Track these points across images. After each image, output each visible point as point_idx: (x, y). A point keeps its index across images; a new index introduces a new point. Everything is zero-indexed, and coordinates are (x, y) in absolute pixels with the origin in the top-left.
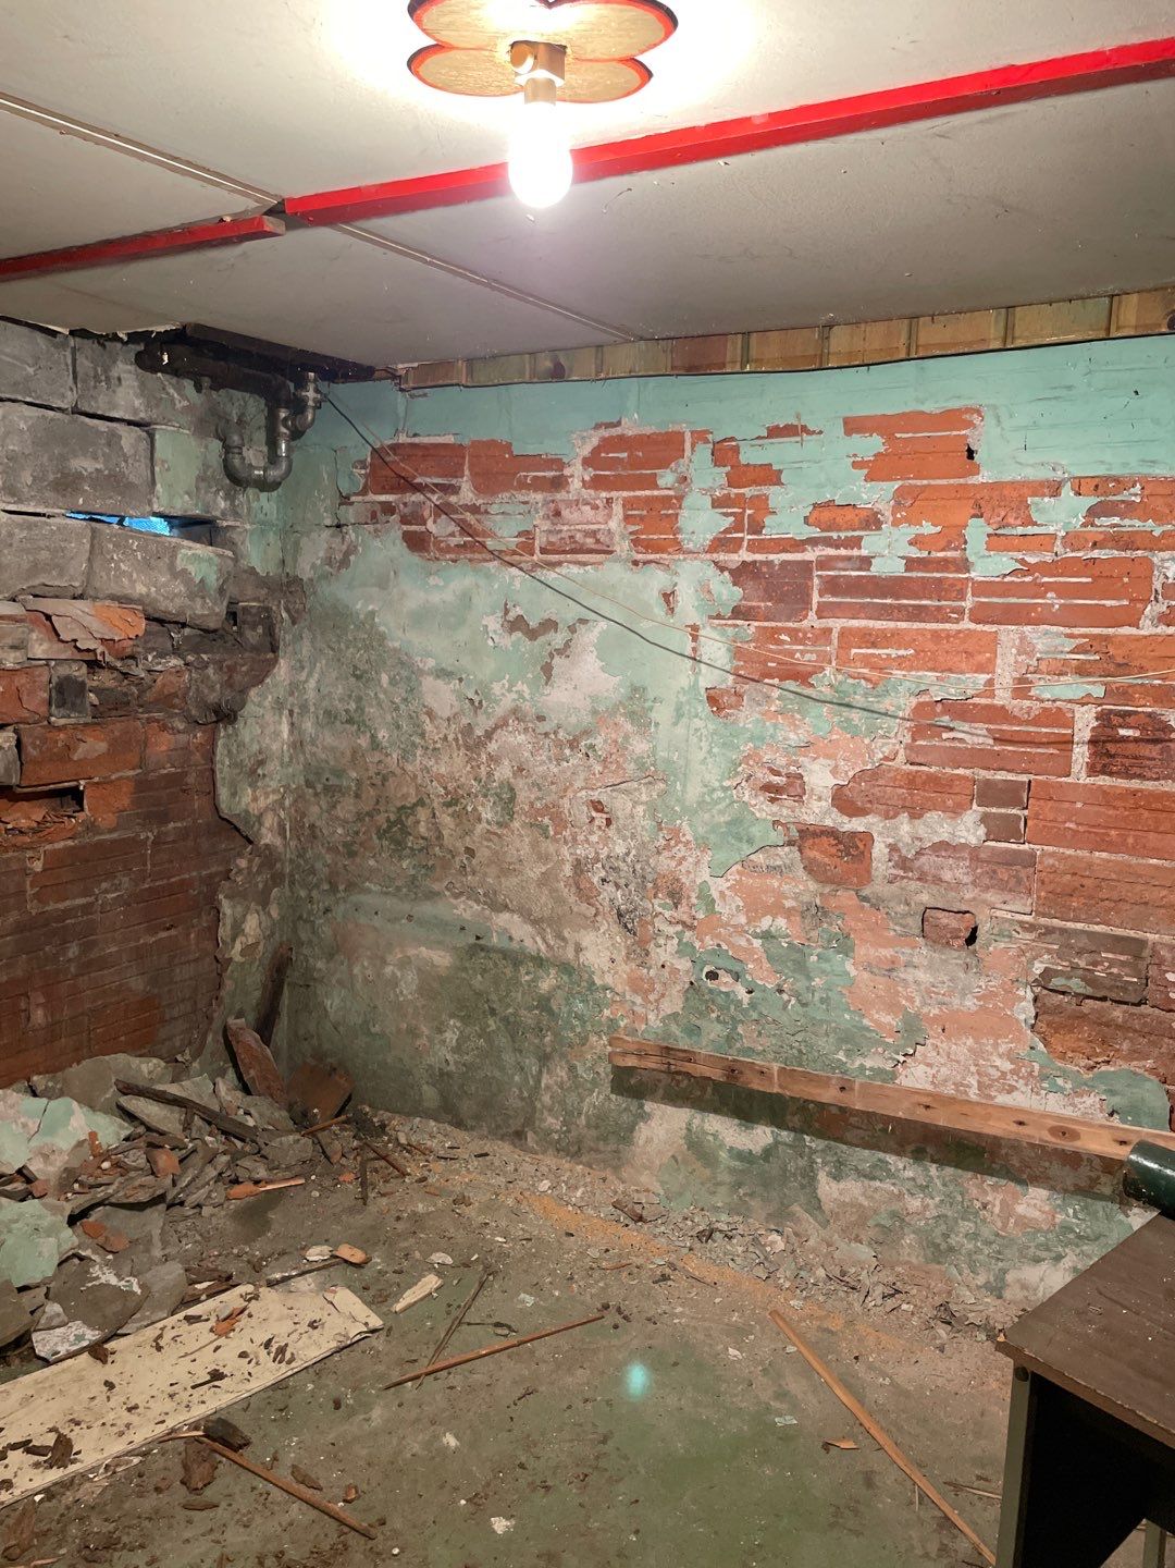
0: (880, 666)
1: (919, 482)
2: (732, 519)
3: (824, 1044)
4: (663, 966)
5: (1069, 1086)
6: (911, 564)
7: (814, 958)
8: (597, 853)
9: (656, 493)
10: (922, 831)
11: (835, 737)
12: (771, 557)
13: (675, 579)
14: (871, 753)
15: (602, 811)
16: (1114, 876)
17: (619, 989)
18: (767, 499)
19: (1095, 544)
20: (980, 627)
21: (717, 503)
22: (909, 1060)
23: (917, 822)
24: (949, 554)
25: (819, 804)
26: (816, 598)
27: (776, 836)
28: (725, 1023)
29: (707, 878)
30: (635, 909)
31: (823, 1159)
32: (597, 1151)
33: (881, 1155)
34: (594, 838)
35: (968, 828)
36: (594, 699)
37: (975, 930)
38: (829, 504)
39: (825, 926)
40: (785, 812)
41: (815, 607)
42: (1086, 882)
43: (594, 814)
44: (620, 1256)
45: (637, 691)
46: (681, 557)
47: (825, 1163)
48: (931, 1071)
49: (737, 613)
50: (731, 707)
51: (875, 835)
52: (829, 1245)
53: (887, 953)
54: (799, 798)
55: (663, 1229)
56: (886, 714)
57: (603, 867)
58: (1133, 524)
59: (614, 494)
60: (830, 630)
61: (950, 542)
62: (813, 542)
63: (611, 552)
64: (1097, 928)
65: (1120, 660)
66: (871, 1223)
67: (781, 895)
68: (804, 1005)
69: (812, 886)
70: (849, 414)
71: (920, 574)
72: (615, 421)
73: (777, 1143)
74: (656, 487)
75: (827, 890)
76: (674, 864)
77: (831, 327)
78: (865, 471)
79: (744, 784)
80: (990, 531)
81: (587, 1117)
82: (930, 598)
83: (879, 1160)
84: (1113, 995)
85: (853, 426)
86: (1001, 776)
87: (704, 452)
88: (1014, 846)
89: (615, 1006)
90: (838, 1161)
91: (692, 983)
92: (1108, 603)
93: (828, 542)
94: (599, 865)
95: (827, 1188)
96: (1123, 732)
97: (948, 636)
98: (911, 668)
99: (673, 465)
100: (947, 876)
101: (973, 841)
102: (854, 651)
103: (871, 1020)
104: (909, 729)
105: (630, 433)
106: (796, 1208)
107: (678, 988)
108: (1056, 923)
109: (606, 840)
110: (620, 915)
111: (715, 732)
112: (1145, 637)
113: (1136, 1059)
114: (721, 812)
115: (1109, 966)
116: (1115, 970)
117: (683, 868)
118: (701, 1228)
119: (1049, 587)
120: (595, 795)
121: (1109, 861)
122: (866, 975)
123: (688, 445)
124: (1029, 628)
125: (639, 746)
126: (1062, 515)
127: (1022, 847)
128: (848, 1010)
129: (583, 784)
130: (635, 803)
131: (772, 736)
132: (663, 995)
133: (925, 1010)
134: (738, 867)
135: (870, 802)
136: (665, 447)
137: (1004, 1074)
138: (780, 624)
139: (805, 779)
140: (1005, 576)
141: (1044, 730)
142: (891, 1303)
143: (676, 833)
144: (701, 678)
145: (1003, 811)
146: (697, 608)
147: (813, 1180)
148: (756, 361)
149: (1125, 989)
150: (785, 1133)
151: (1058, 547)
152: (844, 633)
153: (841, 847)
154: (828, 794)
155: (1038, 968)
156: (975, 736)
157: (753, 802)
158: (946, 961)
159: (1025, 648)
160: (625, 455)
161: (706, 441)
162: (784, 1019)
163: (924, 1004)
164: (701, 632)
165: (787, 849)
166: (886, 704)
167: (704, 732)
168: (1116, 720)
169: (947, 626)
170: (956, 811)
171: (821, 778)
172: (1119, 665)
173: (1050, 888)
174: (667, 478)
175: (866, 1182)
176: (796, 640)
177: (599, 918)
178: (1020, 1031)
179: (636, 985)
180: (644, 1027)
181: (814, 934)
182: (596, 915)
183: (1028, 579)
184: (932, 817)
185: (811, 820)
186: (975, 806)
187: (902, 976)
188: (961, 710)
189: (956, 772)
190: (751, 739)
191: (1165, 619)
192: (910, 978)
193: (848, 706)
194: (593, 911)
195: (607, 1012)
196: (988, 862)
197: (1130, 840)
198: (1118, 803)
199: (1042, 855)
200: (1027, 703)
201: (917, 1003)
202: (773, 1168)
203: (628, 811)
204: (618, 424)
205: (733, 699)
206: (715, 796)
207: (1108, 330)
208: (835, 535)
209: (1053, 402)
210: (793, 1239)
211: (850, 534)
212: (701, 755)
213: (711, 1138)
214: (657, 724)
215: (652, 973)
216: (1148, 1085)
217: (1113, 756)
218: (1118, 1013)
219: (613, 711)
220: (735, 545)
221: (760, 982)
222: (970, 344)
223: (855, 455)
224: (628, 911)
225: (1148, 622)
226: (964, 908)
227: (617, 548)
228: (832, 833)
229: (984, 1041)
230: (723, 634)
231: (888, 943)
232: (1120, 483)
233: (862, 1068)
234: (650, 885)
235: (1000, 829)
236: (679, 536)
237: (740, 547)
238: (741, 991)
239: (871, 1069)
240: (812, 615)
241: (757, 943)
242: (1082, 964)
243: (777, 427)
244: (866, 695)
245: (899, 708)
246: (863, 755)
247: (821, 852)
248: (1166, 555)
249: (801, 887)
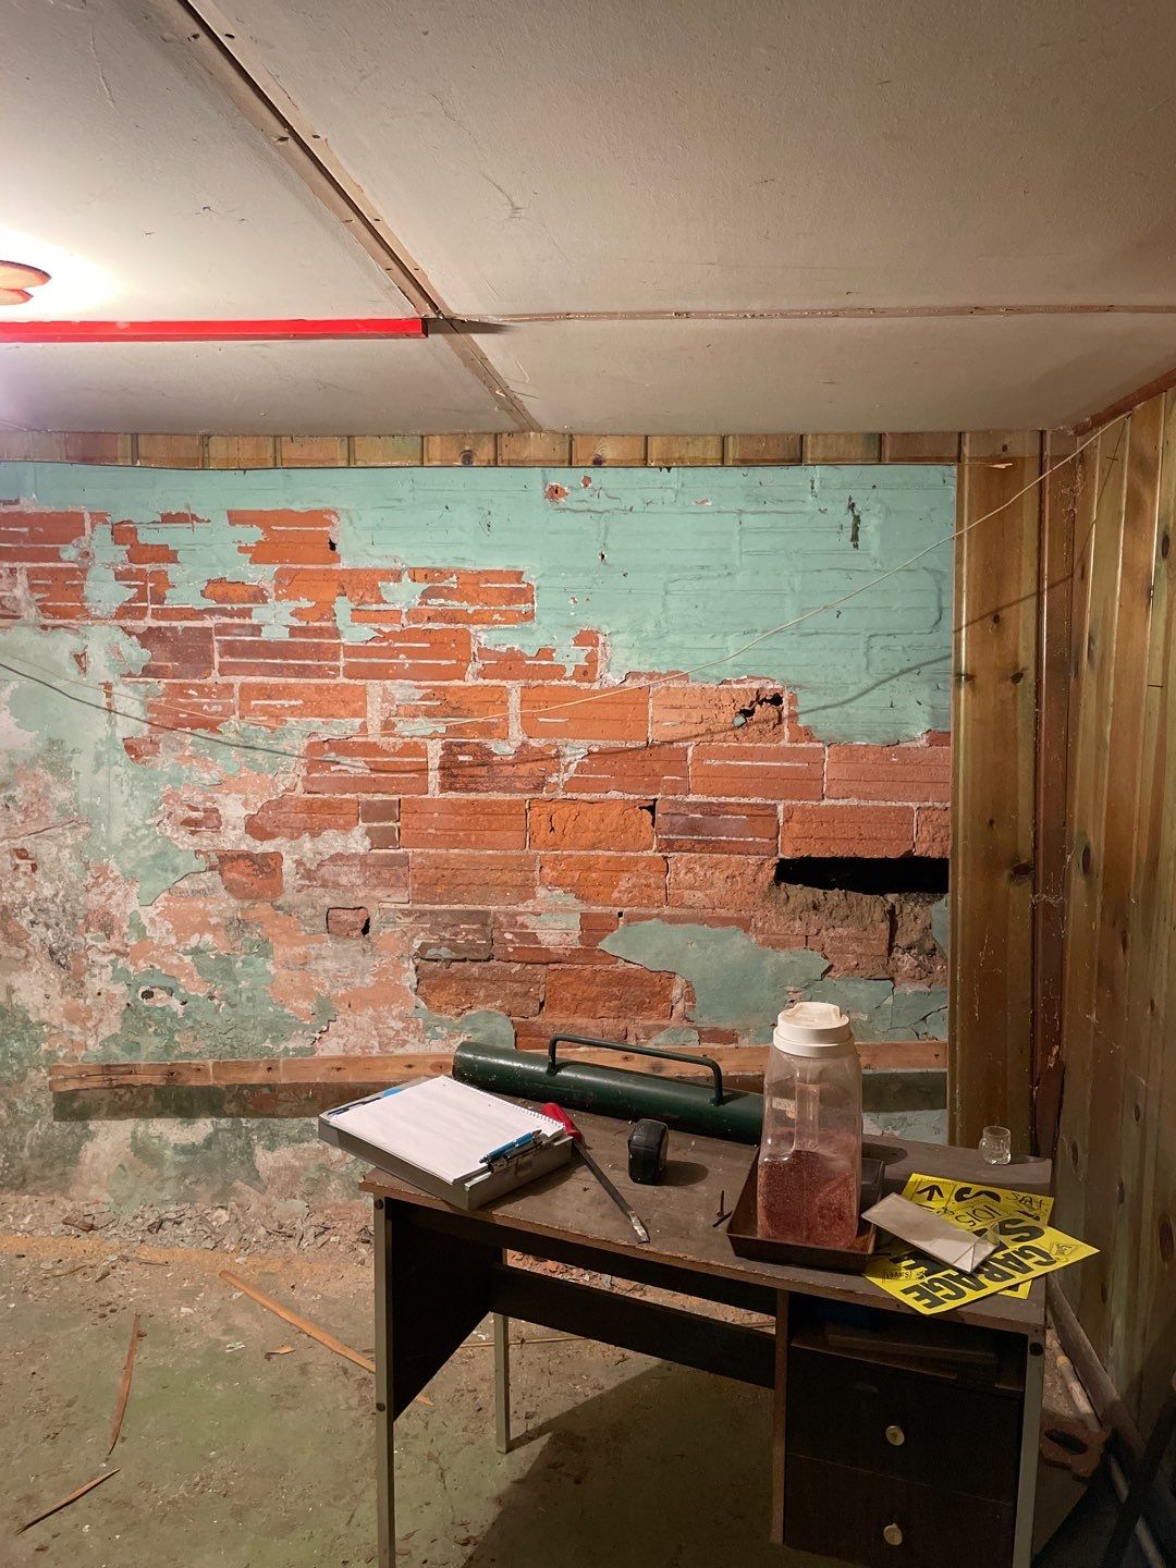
0: (277, 716)
1: (294, 566)
2: (135, 590)
3: (253, 1036)
4: (99, 994)
5: (445, 1031)
6: (294, 631)
7: (239, 965)
8: (24, 898)
9: (59, 565)
10: (321, 847)
11: (243, 775)
12: (175, 624)
13: (85, 642)
14: (274, 784)
15: (26, 858)
16: (464, 866)
17: (56, 1022)
18: (166, 573)
19: (429, 618)
20: (352, 682)
21: (119, 576)
22: (324, 1036)
23: (317, 839)
24: (324, 624)
25: (235, 832)
26: (217, 659)
27: (199, 864)
28: (162, 1034)
29: (138, 909)
30: (68, 946)
31: (258, 1135)
32: (43, 1178)
33: (307, 1120)
34: (20, 884)
35: (357, 841)
36: (11, 753)
37: (368, 921)
38: (221, 581)
39: (247, 935)
40: (205, 842)
41: (217, 666)
42: (445, 873)
43: (18, 861)
44: (73, 1262)
45: (54, 744)
46: (90, 622)
47: (260, 1139)
48: (342, 1042)
49: (148, 671)
50: (148, 754)
51: (284, 854)
52: (267, 1207)
53: (300, 950)
54: (217, 828)
55: (114, 1231)
56: (285, 754)
57: (32, 910)
58: (454, 604)
59: (17, 565)
60: (232, 686)
61: (322, 615)
62: (211, 612)
63: (19, 617)
64: (456, 907)
65: (454, 705)
66: (302, 1179)
67: (208, 914)
68: (233, 1006)
69: (234, 902)
70: (231, 508)
71: (302, 640)
72: (13, 499)
73: (217, 1131)
74: (60, 560)
75: (246, 905)
76: (104, 899)
77: (209, 437)
78: (250, 555)
79: (165, 821)
80: (354, 607)
81: (31, 1148)
82: (311, 659)
83: (306, 1125)
84: (471, 956)
85: (236, 518)
86: (379, 797)
87: (104, 532)
88: (392, 851)
89: (52, 1039)
90: (272, 1134)
91: (128, 1005)
92: (443, 662)
93: (224, 612)
94: (27, 909)
95: (264, 1159)
96: (461, 758)
97: (329, 689)
98: (302, 716)
99: (74, 541)
100: (344, 880)
101: (362, 851)
102: (253, 702)
103: (291, 1008)
104: (304, 765)
105: (30, 511)
106: (238, 1184)
107: (115, 1011)
108: (427, 907)
109: (33, 885)
110: (52, 953)
111: (134, 778)
112: (470, 687)
113: (488, 1002)
114: (146, 848)
115: (467, 934)
116: (470, 937)
117: (113, 902)
118: (151, 1222)
119: (400, 650)
120: (18, 844)
121: (460, 855)
122: (284, 971)
123: (87, 524)
124: (388, 682)
125: (61, 795)
126: (403, 596)
127: (398, 851)
128: (271, 1003)
129: (5, 834)
130: (61, 848)
131: (188, 777)
132: (101, 1021)
133: (334, 992)
134: (166, 894)
135: (277, 826)
136: (67, 526)
137: (398, 1032)
138: (187, 681)
139: (221, 812)
140: (367, 642)
141: (407, 760)
142: (321, 1240)
143: (103, 871)
144: (117, 730)
145: (381, 824)
146: (109, 667)
147: (252, 1154)
148: (145, 458)
149: (477, 950)
150: (223, 1121)
151: (404, 620)
152: (244, 688)
153: (256, 867)
154: (242, 823)
155: (417, 944)
156: (356, 767)
157: (175, 836)
158: (347, 949)
159: (387, 697)
160: (26, 530)
161: (106, 522)
162: (217, 1021)
163: (333, 987)
164: (115, 689)
165: (209, 874)
166: (283, 745)
167: (125, 778)
168: (455, 749)
169: (327, 681)
170: (346, 828)
171: (234, 810)
172: (454, 708)
173: (420, 881)
174: (69, 553)
175: (296, 1145)
176: (202, 694)
177: (30, 959)
178: (407, 996)
179: (73, 1016)
180: (83, 1052)
181: (238, 944)
182: (26, 957)
183: (385, 644)
184: (329, 834)
185: (228, 846)
186: (360, 822)
187: (314, 967)
188: (343, 747)
189: (344, 797)
190: (170, 780)
191: (482, 674)
192: (320, 969)
193: (251, 748)
194: (23, 953)
195: (44, 1046)
196: (374, 866)
197: (473, 838)
198: (464, 811)
199: (414, 856)
200: (392, 740)
201: (328, 988)
202: (216, 1152)
203: (53, 856)
204: (17, 502)
205: (150, 747)
206: (139, 833)
207: (422, 460)
208: (229, 607)
209: (390, 510)
210: (237, 1210)
211: (242, 606)
212: (123, 799)
213: (155, 1141)
214: (77, 773)
215: (88, 1001)
216: (499, 1020)
217: (455, 776)
218: (475, 969)
219: (33, 762)
220: (142, 613)
221: (192, 993)
222: (322, 461)
223: (240, 542)
224: (60, 948)
225: (471, 677)
226: (359, 905)
227: (25, 614)
228: (247, 856)
229: (381, 1008)
230: (136, 690)
231: (303, 941)
232: (443, 574)
233: (286, 1050)
234: (81, 921)
235: (381, 839)
236: (86, 604)
237: (145, 615)
238: (175, 1004)
239: (294, 1050)
240: (215, 673)
241: (188, 959)
242: (448, 936)
243: (170, 514)
244: (266, 739)
245: (295, 748)
246: (268, 788)
247: (240, 873)
248: (478, 627)
249: (225, 905)
